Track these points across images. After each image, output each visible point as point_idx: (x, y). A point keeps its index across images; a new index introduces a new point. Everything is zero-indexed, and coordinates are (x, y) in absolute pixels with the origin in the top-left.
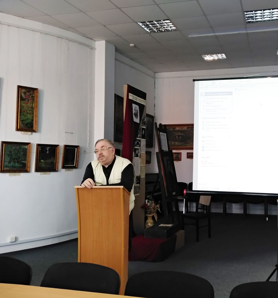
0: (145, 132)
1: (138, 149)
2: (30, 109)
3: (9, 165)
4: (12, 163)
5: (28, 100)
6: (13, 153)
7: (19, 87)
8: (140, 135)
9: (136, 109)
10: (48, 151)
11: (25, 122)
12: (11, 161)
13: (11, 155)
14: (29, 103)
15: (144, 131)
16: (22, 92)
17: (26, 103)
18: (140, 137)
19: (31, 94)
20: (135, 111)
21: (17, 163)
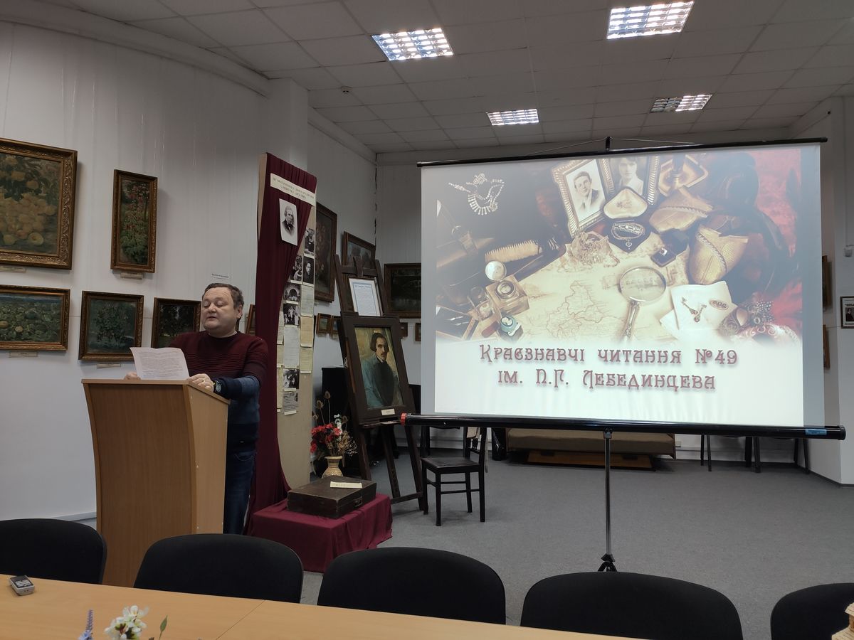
0: (312, 267)
1: (294, 306)
2: (141, 222)
3: (99, 343)
4: (105, 340)
5: (137, 203)
6: (106, 316)
7: (119, 174)
8: (300, 273)
9: (289, 212)
10: (178, 314)
11: (129, 251)
12: (102, 335)
13: (103, 322)
14: (138, 209)
15: (309, 265)
17: (132, 210)
18: (299, 279)
19: (143, 190)
21: (114, 338)
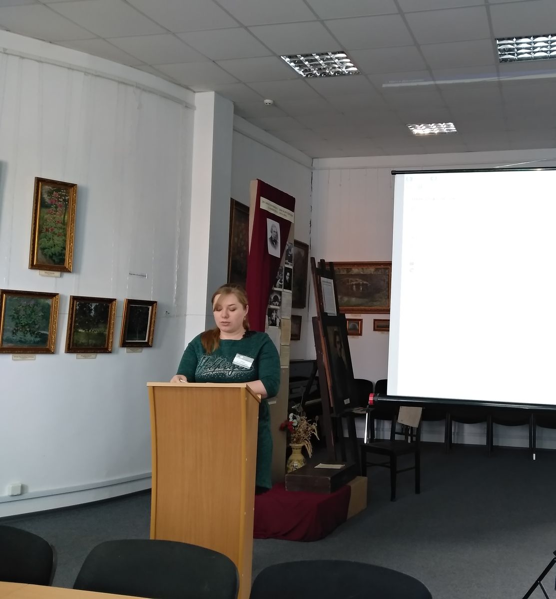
0: (290, 276)
1: (276, 310)
2: (60, 225)
3: (14, 338)
4: (20, 335)
5: (56, 207)
6: (22, 313)
7: (39, 181)
8: (281, 282)
9: (274, 229)
10: (93, 311)
11: (47, 252)
12: (17, 330)
13: (18, 318)
14: (57, 213)
15: (288, 274)
16: (44, 191)
17: (51, 214)
18: (280, 286)
19: (63, 195)
20: (272, 232)
21: (29, 334)
